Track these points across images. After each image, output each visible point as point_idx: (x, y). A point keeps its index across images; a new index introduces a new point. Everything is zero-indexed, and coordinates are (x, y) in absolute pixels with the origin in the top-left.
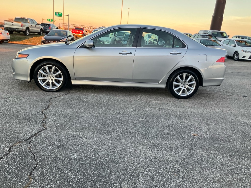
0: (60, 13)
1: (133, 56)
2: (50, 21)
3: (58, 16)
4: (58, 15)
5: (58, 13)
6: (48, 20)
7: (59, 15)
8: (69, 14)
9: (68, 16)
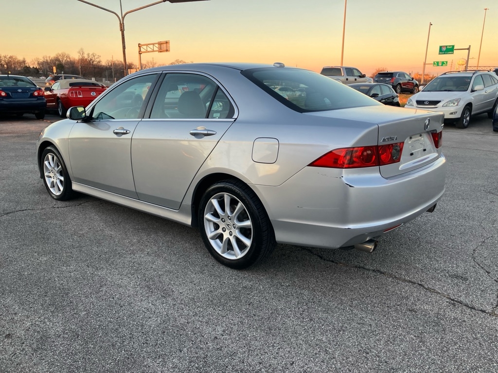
0: (450, 46)
1: (129, 139)
2: (438, 65)
3: (445, 54)
4: (445, 52)
5: (447, 46)
6: (435, 64)
7: (447, 50)
8: (470, 46)
9: (467, 51)
